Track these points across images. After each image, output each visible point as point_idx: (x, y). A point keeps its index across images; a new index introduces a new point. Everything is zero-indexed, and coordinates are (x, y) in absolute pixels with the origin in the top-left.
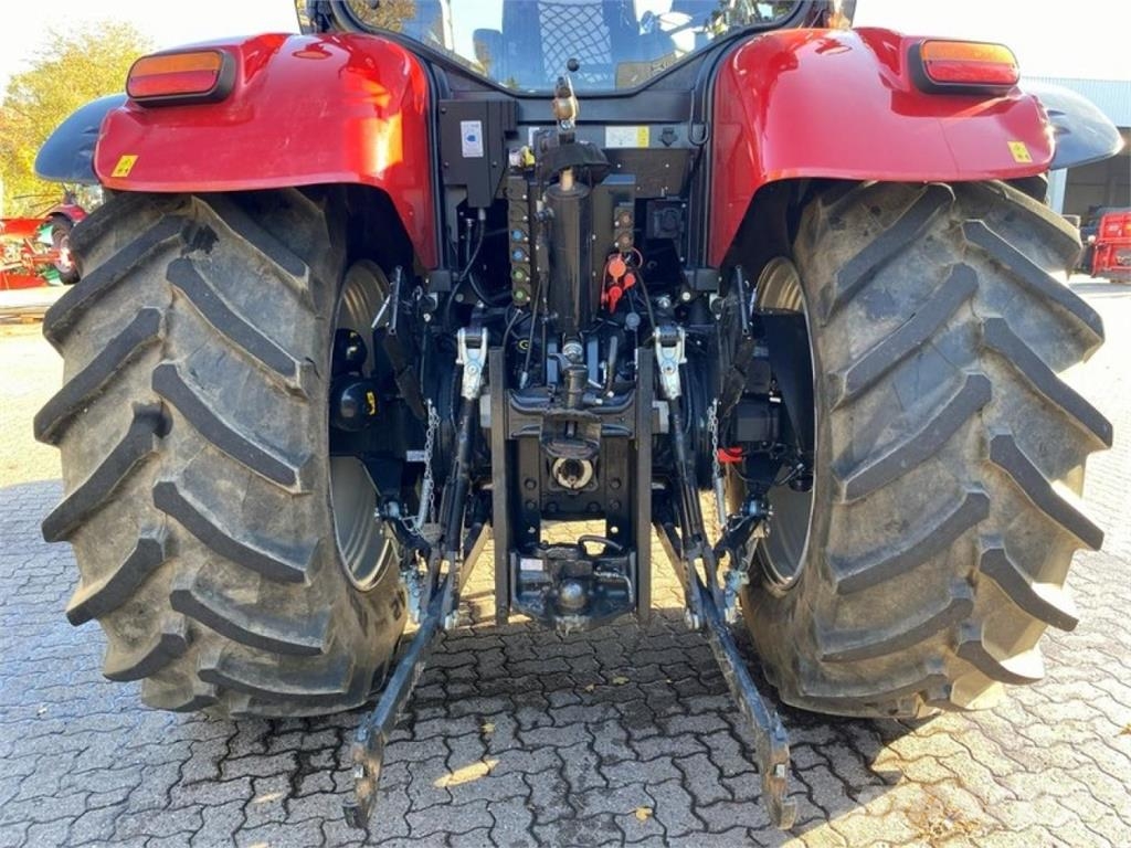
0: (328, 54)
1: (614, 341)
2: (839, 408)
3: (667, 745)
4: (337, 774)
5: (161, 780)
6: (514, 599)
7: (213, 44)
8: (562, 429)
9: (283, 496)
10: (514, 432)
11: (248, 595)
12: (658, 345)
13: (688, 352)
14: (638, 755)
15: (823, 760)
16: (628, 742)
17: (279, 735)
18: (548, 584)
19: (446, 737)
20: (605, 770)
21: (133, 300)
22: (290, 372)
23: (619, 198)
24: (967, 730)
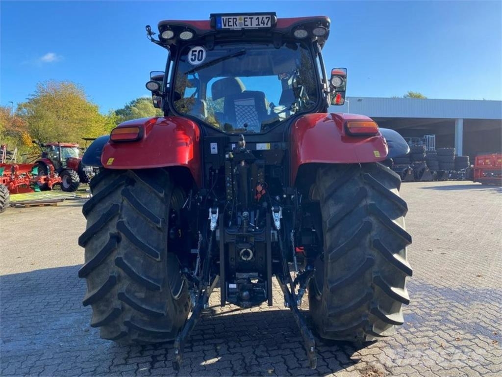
0: (168, 124)
1: (258, 211)
2: (327, 231)
3: (280, 352)
4: (166, 362)
5: (106, 365)
6: (227, 297)
7: (137, 124)
8: (242, 239)
9: (154, 262)
10: (227, 241)
11: (142, 295)
12: (273, 212)
13: (283, 214)
14: (270, 355)
15: (334, 356)
16: (267, 351)
17: (145, 351)
18: (238, 292)
19: (204, 351)
20: (258, 359)
21: (110, 202)
22: (158, 222)
23: (260, 167)
24: (385, 347)
